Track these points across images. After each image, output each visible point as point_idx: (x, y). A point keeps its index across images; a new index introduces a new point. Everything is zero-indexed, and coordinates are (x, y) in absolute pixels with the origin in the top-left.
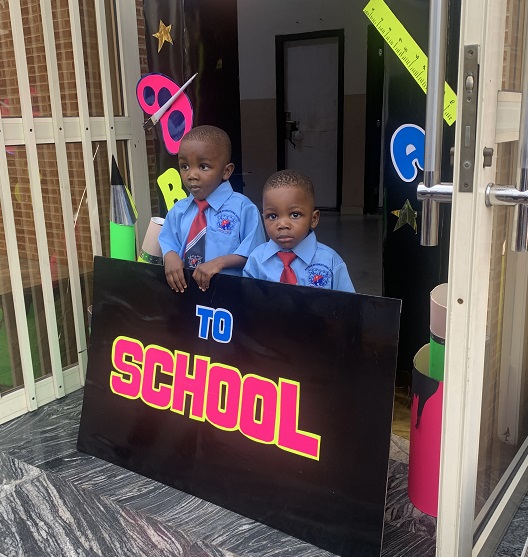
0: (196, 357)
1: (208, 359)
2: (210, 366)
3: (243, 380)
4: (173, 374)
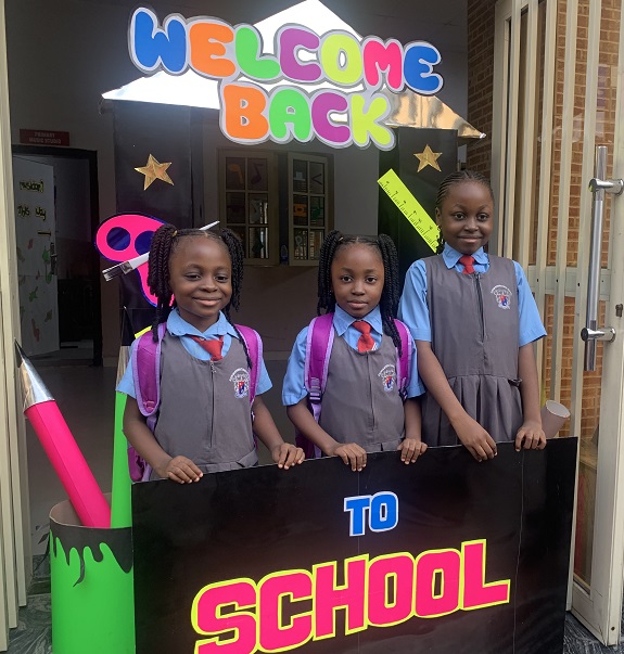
0: (347, 561)
1: (365, 557)
2: (368, 565)
3: (415, 562)
4: (313, 596)
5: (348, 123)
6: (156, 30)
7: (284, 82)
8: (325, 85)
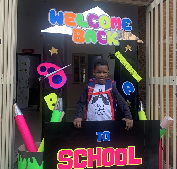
0: (97, 148)
1: (102, 147)
2: (102, 150)
3: (115, 150)
4: (88, 156)
5: (106, 39)
6: (56, 14)
7: (89, 28)
8: (100, 29)
